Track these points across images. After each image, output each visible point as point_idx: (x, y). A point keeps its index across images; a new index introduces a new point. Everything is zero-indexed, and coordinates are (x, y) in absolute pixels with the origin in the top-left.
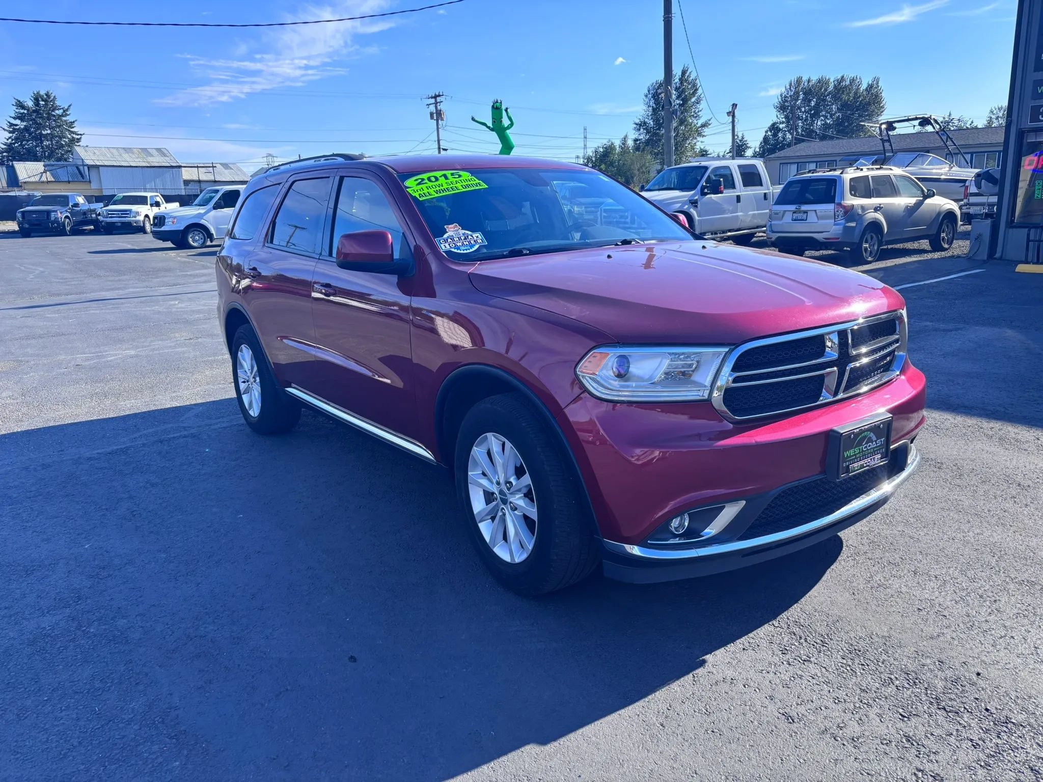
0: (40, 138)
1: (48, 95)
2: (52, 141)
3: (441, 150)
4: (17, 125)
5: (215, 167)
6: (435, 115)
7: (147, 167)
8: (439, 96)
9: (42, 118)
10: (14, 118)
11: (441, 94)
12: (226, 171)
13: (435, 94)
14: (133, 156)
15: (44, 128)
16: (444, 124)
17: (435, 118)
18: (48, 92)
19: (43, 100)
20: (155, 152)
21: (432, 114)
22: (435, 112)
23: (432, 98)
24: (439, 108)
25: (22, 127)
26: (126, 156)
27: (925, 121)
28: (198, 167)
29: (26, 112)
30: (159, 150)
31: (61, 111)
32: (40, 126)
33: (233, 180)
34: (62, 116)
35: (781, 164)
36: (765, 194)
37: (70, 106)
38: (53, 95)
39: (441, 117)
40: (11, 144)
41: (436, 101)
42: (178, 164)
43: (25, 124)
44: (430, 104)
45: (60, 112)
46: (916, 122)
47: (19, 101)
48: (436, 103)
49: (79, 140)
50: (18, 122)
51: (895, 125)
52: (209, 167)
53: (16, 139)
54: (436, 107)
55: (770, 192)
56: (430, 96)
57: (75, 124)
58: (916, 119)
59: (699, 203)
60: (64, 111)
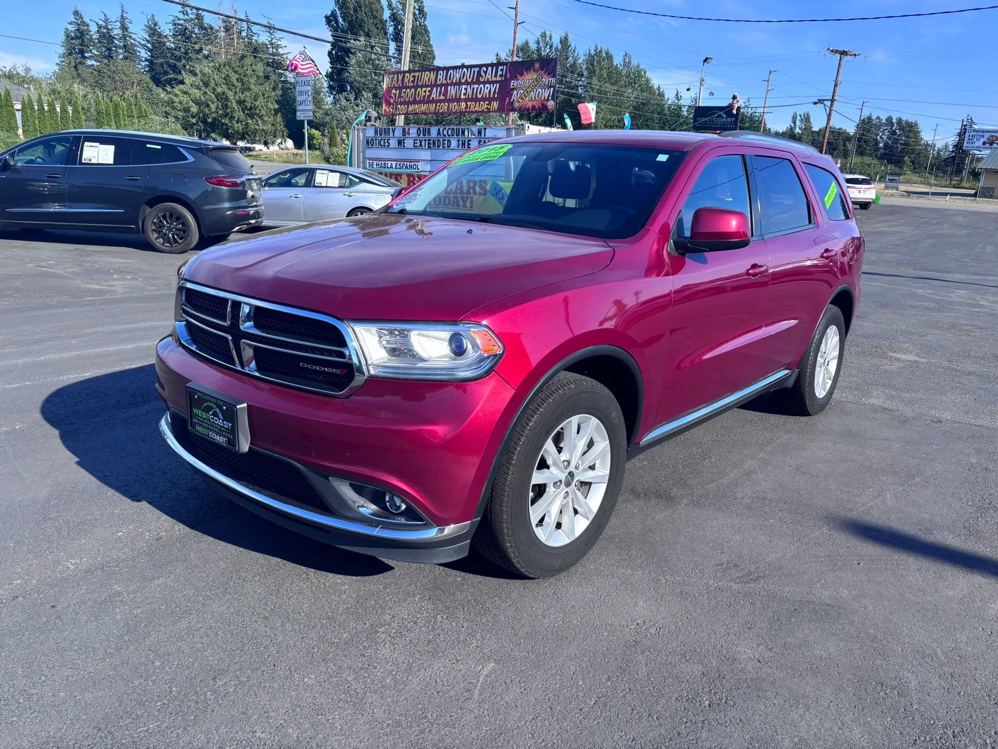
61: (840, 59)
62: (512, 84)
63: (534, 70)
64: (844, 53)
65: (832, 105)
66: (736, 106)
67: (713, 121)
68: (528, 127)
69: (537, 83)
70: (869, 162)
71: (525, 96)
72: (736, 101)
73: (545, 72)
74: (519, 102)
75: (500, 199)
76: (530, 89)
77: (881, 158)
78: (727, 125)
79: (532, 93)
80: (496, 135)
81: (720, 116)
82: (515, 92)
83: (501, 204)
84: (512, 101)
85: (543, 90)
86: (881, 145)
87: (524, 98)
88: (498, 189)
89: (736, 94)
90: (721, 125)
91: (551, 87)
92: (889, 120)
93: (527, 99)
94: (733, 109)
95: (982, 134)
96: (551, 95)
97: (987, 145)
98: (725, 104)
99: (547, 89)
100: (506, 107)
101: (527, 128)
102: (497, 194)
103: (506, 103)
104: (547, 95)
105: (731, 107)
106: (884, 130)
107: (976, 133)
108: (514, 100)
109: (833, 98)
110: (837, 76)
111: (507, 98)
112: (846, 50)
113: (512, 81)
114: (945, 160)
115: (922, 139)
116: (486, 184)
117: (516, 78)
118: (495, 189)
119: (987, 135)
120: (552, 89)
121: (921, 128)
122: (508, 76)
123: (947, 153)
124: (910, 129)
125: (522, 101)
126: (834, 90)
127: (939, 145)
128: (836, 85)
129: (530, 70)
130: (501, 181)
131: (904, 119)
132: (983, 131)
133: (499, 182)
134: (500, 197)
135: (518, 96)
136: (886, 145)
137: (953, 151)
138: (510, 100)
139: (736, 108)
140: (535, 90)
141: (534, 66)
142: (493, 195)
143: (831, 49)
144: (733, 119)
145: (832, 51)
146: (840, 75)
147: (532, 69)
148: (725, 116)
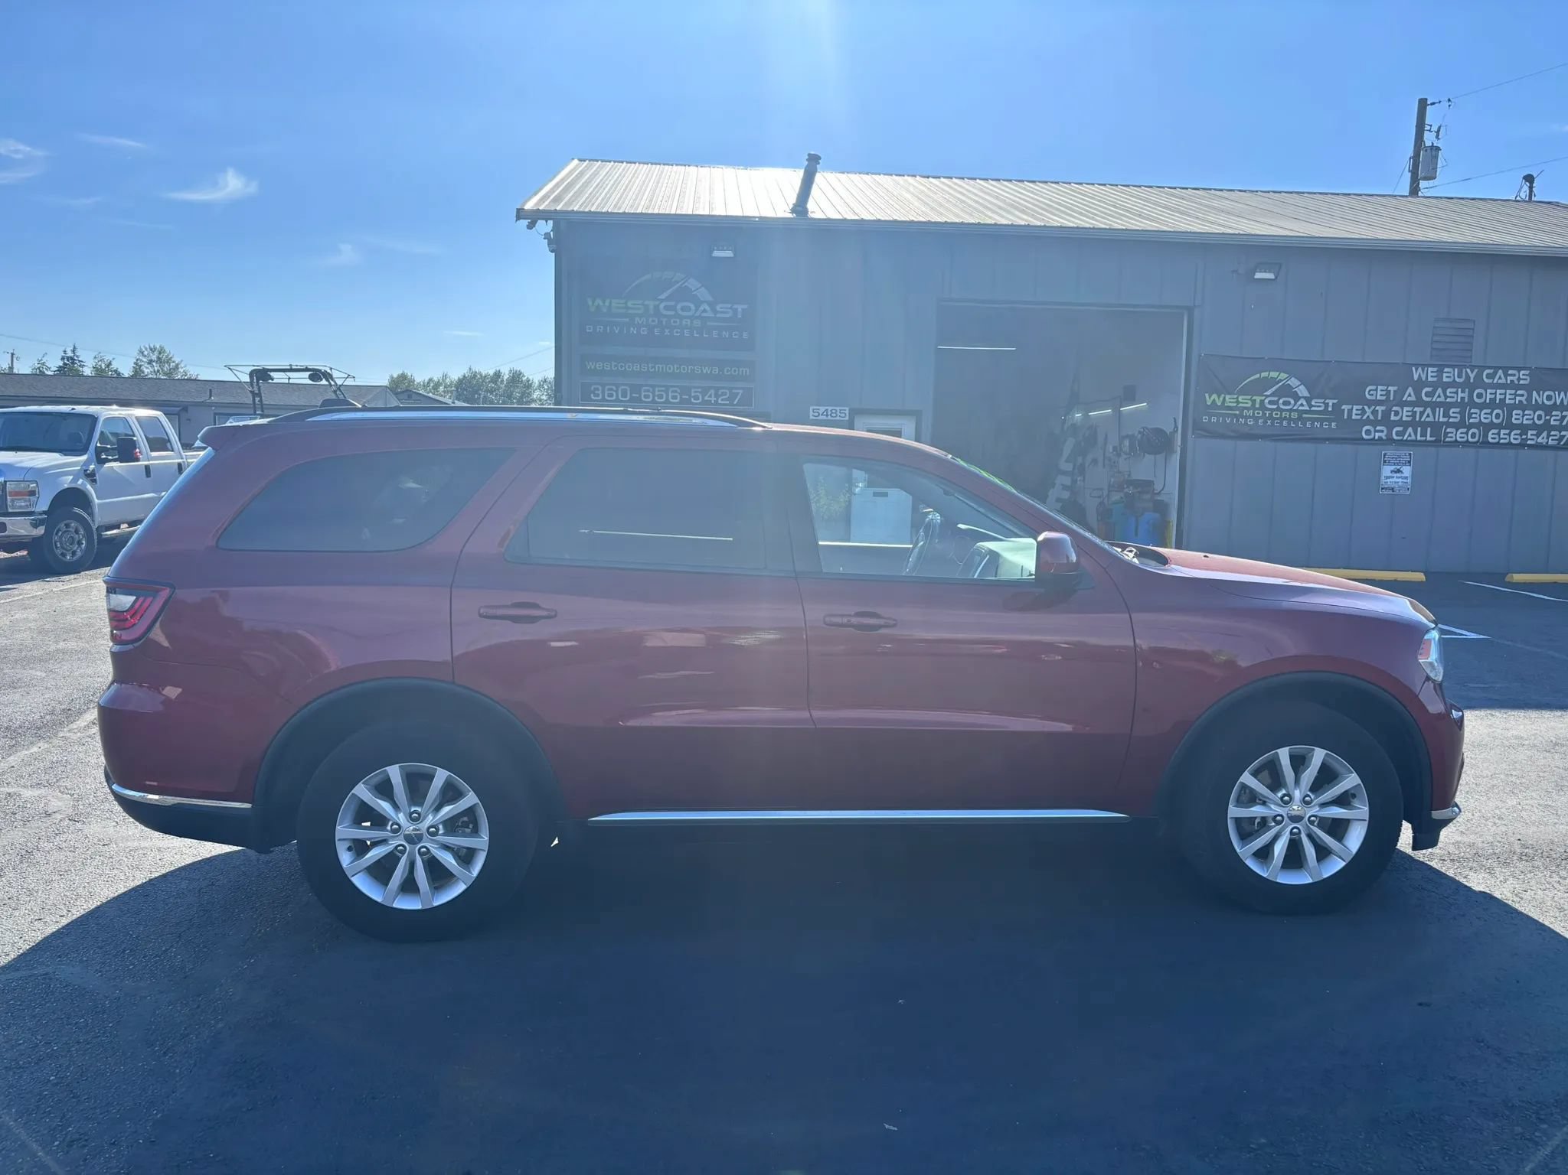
27: (316, 375)
35: (215, 414)
36: (180, 465)
46: (307, 374)
51: (272, 374)
55: (184, 462)
58: (307, 370)
59: (97, 475)
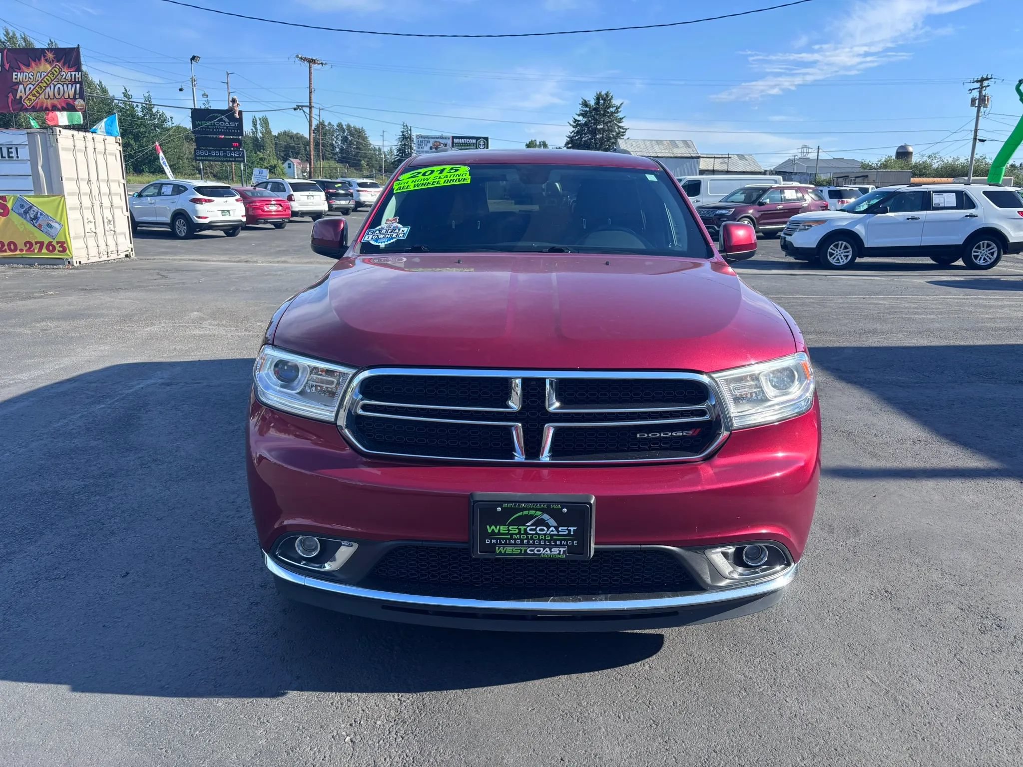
0: (594, 132)
1: (607, 95)
2: (603, 134)
3: (978, 141)
4: (579, 121)
5: (730, 158)
6: (977, 101)
7: (671, 157)
8: (987, 79)
9: (599, 115)
10: (579, 115)
11: (989, 77)
12: (740, 162)
13: (982, 78)
14: (662, 147)
15: (599, 123)
16: (987, 112)
17: (977, 105)
18: (608, 92)
19: (602, 99)
20: (681, 144)
21: (973, 101)
22: (978, 98)
23: (977, 81)
24: (984, 93)
25: (583, 122)
26: (656, 148)
28: (714, 158)
29: (588, 109)
30: (685, 142)
31: (615, 108)
32: (597, 122)
33: (745, 171)
34: (615, 113)
37: (622, 104)
38: (611, 95)
39: (985, 104)
40: (573, 136)
41: (981, 85)
42: (698, 155)
43: (585, 120)
44: (974, 89)
45: (612, 109)
47: (585, 101)
48: (982, 87)
49: (623, 134)
50: (581, 118)
52: (725, 158)
53: (578, 133)
54: (980, 92)
56: (975, 80)
57: (624, 120)
60: (617, 109)
61: (310, 67)
62: (14, 77)
63: (46, 60)
64: (312, 61)
65: (310, 112)
66: (238, 109)
67: (214, 125)
68: (60, 131)
69: (56, 77)
70: (335, 166)
71: (37, 92)
72: (235, 105)
73: (64, 64)
74: (30, 100)
75: (32, 220)
76: (45, 85)
77: (340, 161)
78: (232, 129)
79: (48, 89)
80: (12, 141)
81: (221, 120)
82: (21, 87)
83: (34, 226)
84: (18, 97)
85: (65, 86)
86: (338, 150)
87: (37, 95)
88: (26, 207)
89: (235, 97)
90: (224, 129)
91: (76, 83)
92: (340, 125)
93: (42, 96)
94: (234, 113)
95: (427, 140)
96: (78, 92)
97: (434, 150)
98: (225, 107)
99: (70, 86)
100: (10, 105)
101: (58, 133)
102: (26, 212)
103: (10, 100)
104: (72, 93)
105: (231, 111)
106: (338, 135)
107: (423, 139)
108: (21, 97)
109: (310, 104)
110: (310, 84)
111: (10, 95)
112: (314, 58)
113: (14, 74)
114: (393, 163)
115: (370, 145)
116: (5, 201)
117: (19, 69)
118: (22, 206)
119: (432, 141)
120: (78, 86)
121: (368, 133)
122: (7, 66)
123: (393, 157)
124: (359, 134)
125: (35, 98)
126: (310, 97)
127: (386, 150)
128: (310, 93)
129: (40, 60)
130: (29, 196)
131: (352, 125)
132: (429, 137)
133: (28, 199)
134: (32, 216)
135: (28, 92)
136: (342, 150)
137: (398, 155)
138: (15, 96)
139: (237, 112)
140: (52, 86)
141: (45, 56)
142: (19, 214)
143: (300, 56)
144: (237, 124)
145: (301, 58)
146: (313, 82)
147: (42, 59)
148: (226, 120)
